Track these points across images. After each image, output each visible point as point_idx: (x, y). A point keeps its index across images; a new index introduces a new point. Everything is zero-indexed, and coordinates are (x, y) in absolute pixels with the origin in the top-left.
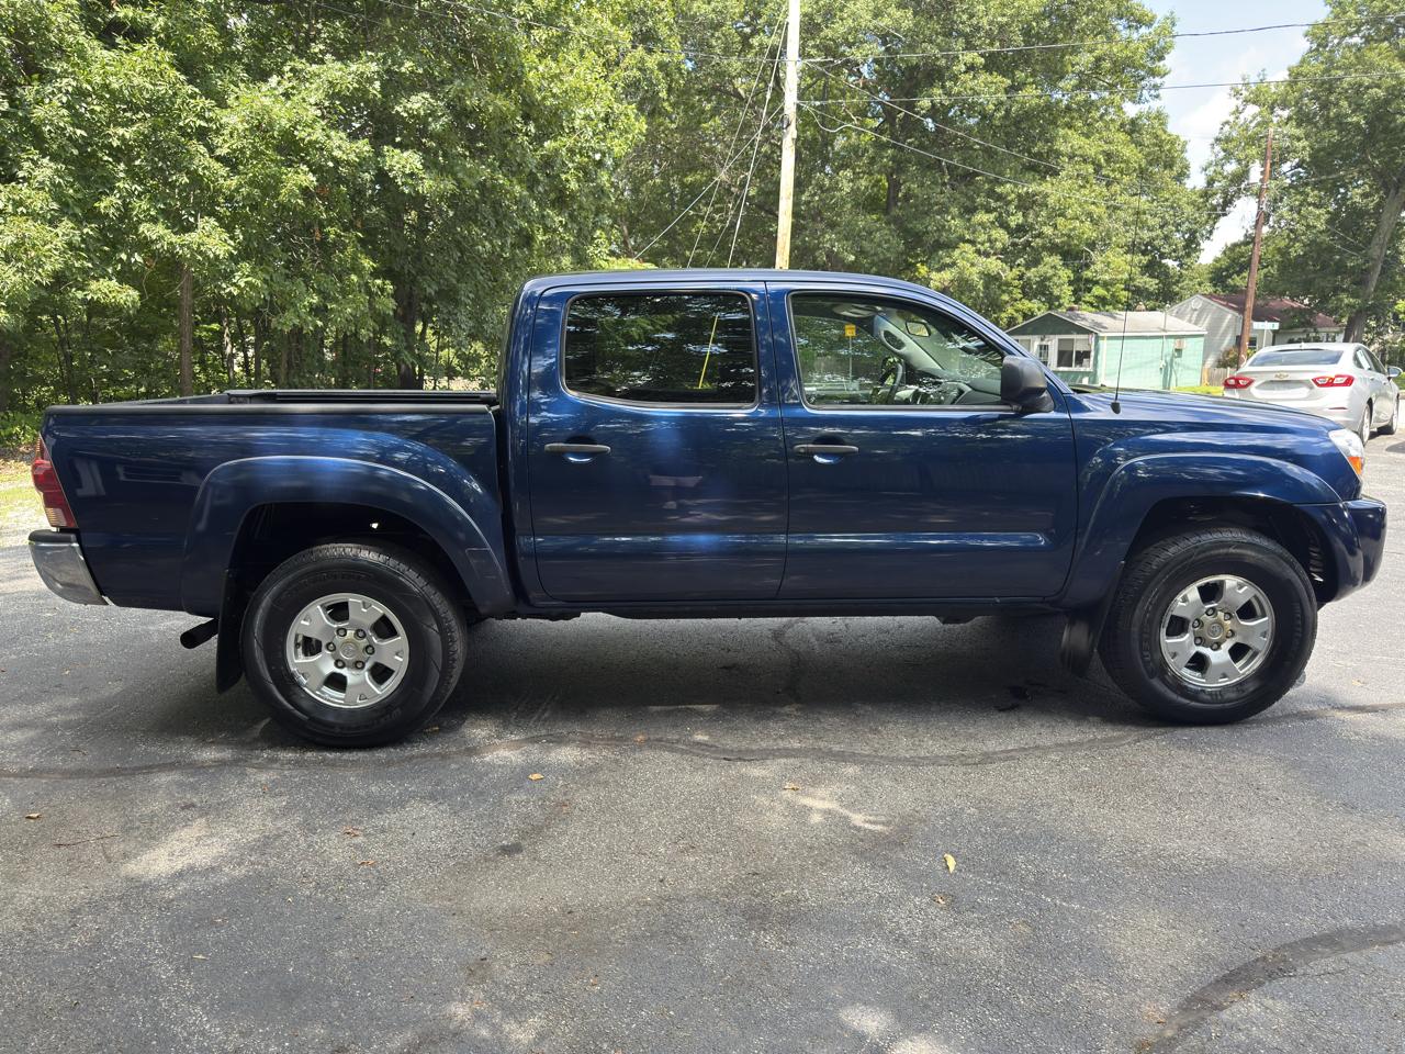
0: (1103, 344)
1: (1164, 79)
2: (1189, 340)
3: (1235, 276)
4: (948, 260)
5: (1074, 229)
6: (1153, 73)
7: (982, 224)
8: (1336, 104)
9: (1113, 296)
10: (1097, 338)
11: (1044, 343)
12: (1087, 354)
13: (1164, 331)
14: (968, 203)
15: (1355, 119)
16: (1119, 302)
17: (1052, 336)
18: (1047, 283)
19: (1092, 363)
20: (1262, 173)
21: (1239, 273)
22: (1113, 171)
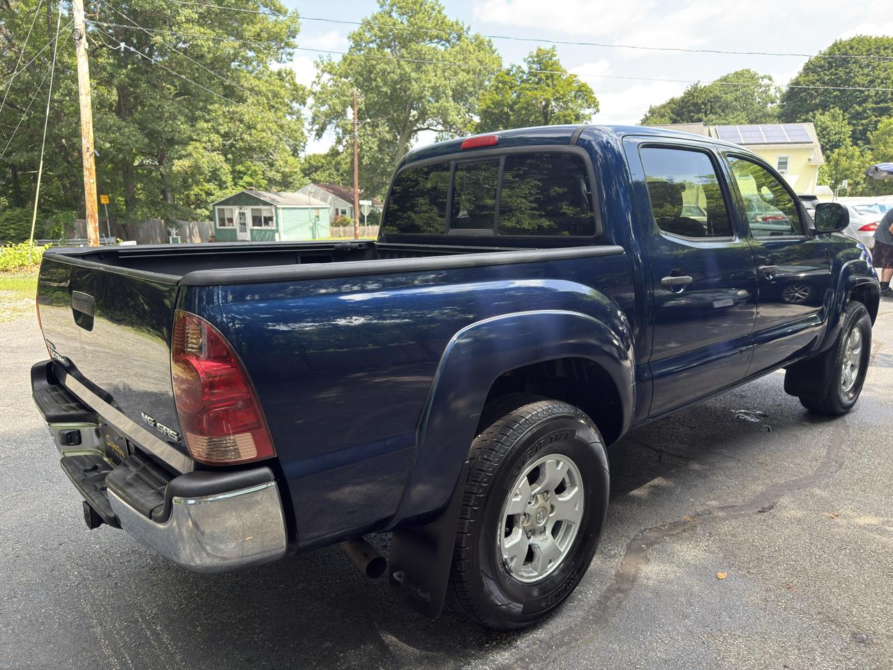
0: (280, 212)
1: (294, 50)
2: (323, 210)
3: (314, 174)
4: (183, 153)
5: (263, 138)
6: (287, 44)
7: (202, 130)
8: (375, 80)
9: (257, 182)
10: (276, 208)
11: (242, 211)
12: (270, 219)
13: (309, 204)
14: (190, 114)
15: (385, 89)
16: (261, 186)
17: (246, 207)
18: (218, 173)
19: (274, 224)
20: (354, 114)
21: (315, 172)
22: (277, 103)
